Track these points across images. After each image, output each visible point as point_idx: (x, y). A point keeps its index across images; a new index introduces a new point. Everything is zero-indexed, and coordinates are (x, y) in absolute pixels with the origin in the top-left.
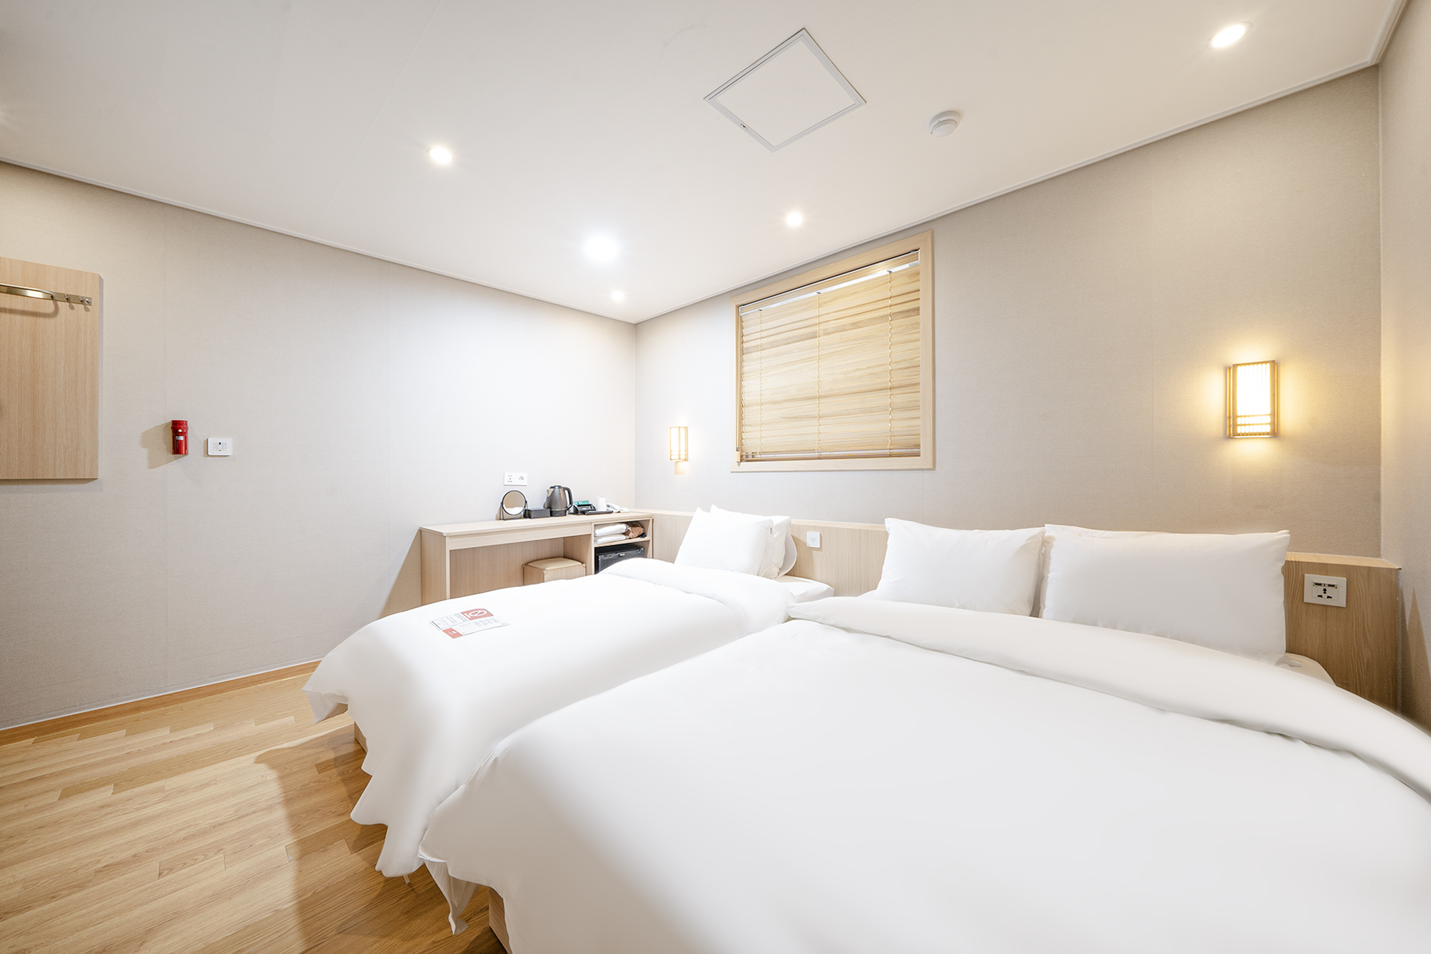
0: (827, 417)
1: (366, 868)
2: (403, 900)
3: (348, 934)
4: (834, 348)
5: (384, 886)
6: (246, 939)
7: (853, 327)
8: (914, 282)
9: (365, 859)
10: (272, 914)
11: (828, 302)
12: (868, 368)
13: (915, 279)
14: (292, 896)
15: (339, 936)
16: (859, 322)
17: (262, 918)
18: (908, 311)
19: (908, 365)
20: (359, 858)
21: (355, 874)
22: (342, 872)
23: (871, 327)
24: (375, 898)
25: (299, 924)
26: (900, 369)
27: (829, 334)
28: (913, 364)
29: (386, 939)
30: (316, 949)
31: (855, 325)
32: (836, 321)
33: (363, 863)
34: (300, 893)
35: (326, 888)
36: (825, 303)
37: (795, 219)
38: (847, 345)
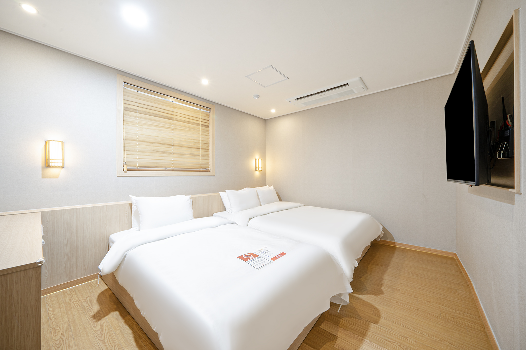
0: (176, 154)
1: (341, 327)
2: (343, 310)
3: (360, 316)
4: (180, 127)
5: (343, 318)
6: (383, 342)
7: (188, 123)
8: (207, 117)
9: (338, 331)
10: (373, 343)
11: (177, 108)
12: (193, 140)
13: (207, 116)
14: (364, 343)
15: (362, 318)
16: (191, 122)
17: (376, 345)
18: (206, 125)
19: (206, 143)
20: (338, 333)
21: (344, 329)
22: (347, 334)
23: (195, 126)
24: (348, 317)
25: (368, 331)
26: (203, 143)
27: (177, 121)
28: (207, 143)
29: (355, 307)
30: (369, 320)
31: (189, 122)
32: (181, 117)
33: (339, 330)
34: (361, 341)
35: (354, 334)
36: (176, 108)
37: (205, 82)
38: (185, 128)
